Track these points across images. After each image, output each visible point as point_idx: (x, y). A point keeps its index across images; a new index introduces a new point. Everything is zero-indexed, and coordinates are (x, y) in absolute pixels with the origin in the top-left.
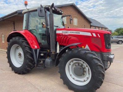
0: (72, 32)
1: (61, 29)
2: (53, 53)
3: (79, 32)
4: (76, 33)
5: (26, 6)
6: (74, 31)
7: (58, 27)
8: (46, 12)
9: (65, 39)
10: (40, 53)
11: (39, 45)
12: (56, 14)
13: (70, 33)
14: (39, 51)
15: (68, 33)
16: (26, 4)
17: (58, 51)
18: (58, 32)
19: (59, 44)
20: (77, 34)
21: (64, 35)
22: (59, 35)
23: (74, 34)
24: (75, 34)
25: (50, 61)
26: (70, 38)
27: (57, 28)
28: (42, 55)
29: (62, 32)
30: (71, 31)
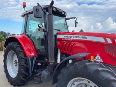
0: (77, 37)
1: (64, 33)
2: (52, 64)
3: (86, 36)
4: (82, 37)
5: (24, 8)
6: (79, 36)
7: (59, 30)
8: (45, 13)
9: (67, 45)
10: (37, 62)
11: (37, 52)
12: (59, 16)
13: (74, 38)
14: (36, 59)
15: (71, 38)
16: (24, 6)
17: (59, 61)
18: (59, 37)
19: (60, 51)
20: (83, 39)
21: (67, 40)
22: (61, 40)
23: (79, 39)
24: (81, 39)
25: (47, 74)
26: (74, 44)
27: (59, 32)
28: (39, 64)
29: (64, 37)
30: (75, 36)
